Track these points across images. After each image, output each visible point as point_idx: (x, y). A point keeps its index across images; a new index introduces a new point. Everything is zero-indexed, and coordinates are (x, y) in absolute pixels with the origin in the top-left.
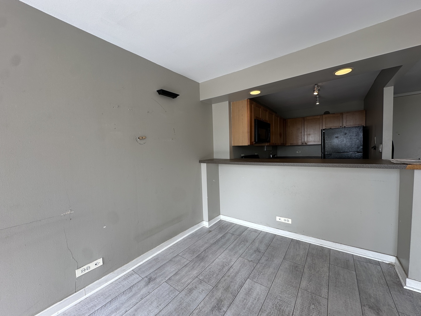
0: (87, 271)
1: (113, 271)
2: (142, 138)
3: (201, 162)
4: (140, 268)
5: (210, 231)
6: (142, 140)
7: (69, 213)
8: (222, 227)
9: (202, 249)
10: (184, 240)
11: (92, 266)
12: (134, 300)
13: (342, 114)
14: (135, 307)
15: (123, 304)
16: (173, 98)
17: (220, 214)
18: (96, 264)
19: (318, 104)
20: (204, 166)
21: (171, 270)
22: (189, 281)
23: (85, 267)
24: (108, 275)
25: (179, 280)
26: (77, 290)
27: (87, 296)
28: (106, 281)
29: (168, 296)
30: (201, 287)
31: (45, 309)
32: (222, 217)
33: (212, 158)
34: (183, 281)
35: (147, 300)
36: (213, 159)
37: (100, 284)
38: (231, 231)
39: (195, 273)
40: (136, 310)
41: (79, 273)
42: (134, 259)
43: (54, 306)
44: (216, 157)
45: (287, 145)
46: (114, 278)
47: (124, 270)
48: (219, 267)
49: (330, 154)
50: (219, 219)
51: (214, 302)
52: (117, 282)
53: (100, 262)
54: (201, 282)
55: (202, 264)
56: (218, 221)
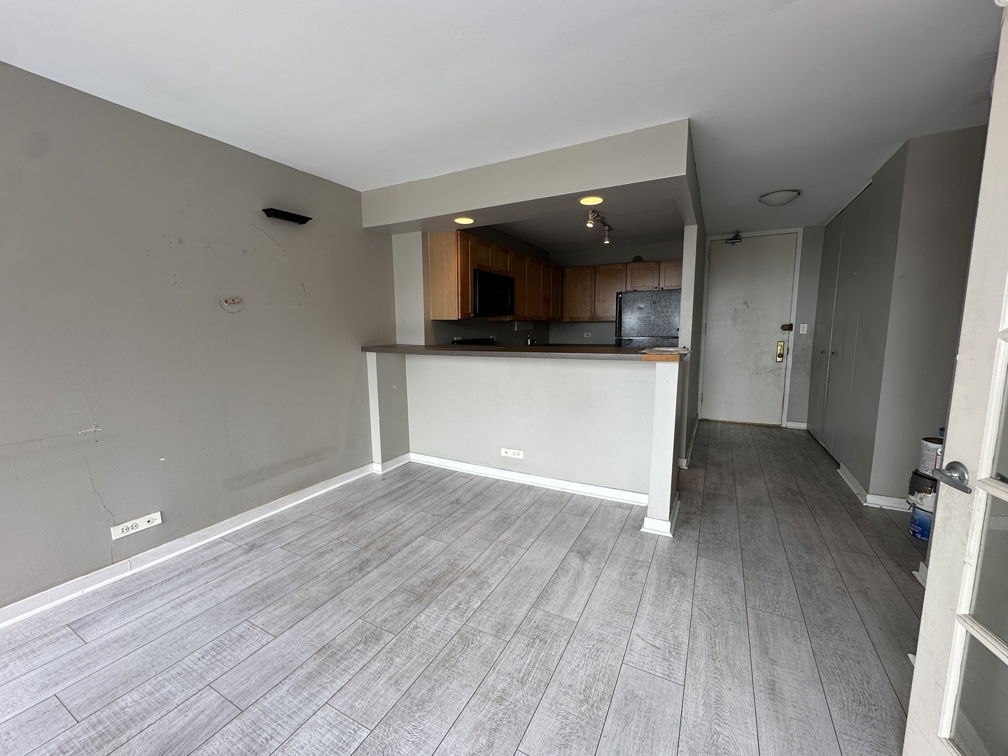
0: (132, 532)
1: (182, 536)
2: (233, 301)
3: (365, 349)
4: (236, 534)
5: (384, 479)
6: (233, 305)
7: (93, 430)
8: (410, 472)
9: (359, 504)
10: (329, 493)
11: (142, 524)
12: (221, 571)
13: (659, 263)
14: (223, 577)
15: (201, 576)
16: (300, 224)
17: (409, 452)
18: (149, 522)
19: (607, 242)
20: (371, 358)
21: (292, 534)
22: (322, 544)
23: (129, 524)
24: (173, 542)
25: (305, 544)
26: (114, 560)
27: (134, 571)
28: (170, 551)
29: (281, 562)
30: (340, 549)
31: (59, 584)
32: (413, 457)
33: (393, 343)
34: (311, 545)
35: (244, 569)
36: (396, 345)
37: (158, 555)
38: (422, 479)
39: (335, 534)
40: (224, 581)
41: (116, 533)
42: (223, 520)
43: (74, 580)
44: (400, 340)
45: (565, 321)
46: (184, 547)
47: (205, 537)
48: (379, 526)
49: (629, 340)
50: (406, 459)
51: (356, 562)
52: (191, 553)
53: (157, 518)
54: (342, 544)
55: (353, 523)
56: (404, 463)
